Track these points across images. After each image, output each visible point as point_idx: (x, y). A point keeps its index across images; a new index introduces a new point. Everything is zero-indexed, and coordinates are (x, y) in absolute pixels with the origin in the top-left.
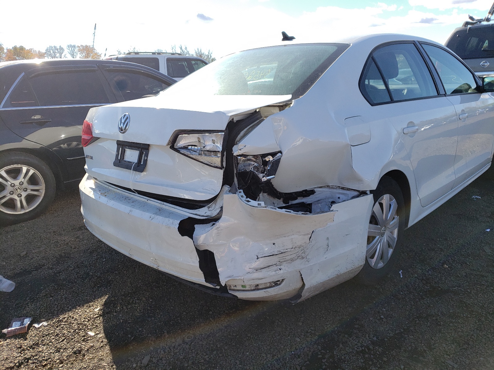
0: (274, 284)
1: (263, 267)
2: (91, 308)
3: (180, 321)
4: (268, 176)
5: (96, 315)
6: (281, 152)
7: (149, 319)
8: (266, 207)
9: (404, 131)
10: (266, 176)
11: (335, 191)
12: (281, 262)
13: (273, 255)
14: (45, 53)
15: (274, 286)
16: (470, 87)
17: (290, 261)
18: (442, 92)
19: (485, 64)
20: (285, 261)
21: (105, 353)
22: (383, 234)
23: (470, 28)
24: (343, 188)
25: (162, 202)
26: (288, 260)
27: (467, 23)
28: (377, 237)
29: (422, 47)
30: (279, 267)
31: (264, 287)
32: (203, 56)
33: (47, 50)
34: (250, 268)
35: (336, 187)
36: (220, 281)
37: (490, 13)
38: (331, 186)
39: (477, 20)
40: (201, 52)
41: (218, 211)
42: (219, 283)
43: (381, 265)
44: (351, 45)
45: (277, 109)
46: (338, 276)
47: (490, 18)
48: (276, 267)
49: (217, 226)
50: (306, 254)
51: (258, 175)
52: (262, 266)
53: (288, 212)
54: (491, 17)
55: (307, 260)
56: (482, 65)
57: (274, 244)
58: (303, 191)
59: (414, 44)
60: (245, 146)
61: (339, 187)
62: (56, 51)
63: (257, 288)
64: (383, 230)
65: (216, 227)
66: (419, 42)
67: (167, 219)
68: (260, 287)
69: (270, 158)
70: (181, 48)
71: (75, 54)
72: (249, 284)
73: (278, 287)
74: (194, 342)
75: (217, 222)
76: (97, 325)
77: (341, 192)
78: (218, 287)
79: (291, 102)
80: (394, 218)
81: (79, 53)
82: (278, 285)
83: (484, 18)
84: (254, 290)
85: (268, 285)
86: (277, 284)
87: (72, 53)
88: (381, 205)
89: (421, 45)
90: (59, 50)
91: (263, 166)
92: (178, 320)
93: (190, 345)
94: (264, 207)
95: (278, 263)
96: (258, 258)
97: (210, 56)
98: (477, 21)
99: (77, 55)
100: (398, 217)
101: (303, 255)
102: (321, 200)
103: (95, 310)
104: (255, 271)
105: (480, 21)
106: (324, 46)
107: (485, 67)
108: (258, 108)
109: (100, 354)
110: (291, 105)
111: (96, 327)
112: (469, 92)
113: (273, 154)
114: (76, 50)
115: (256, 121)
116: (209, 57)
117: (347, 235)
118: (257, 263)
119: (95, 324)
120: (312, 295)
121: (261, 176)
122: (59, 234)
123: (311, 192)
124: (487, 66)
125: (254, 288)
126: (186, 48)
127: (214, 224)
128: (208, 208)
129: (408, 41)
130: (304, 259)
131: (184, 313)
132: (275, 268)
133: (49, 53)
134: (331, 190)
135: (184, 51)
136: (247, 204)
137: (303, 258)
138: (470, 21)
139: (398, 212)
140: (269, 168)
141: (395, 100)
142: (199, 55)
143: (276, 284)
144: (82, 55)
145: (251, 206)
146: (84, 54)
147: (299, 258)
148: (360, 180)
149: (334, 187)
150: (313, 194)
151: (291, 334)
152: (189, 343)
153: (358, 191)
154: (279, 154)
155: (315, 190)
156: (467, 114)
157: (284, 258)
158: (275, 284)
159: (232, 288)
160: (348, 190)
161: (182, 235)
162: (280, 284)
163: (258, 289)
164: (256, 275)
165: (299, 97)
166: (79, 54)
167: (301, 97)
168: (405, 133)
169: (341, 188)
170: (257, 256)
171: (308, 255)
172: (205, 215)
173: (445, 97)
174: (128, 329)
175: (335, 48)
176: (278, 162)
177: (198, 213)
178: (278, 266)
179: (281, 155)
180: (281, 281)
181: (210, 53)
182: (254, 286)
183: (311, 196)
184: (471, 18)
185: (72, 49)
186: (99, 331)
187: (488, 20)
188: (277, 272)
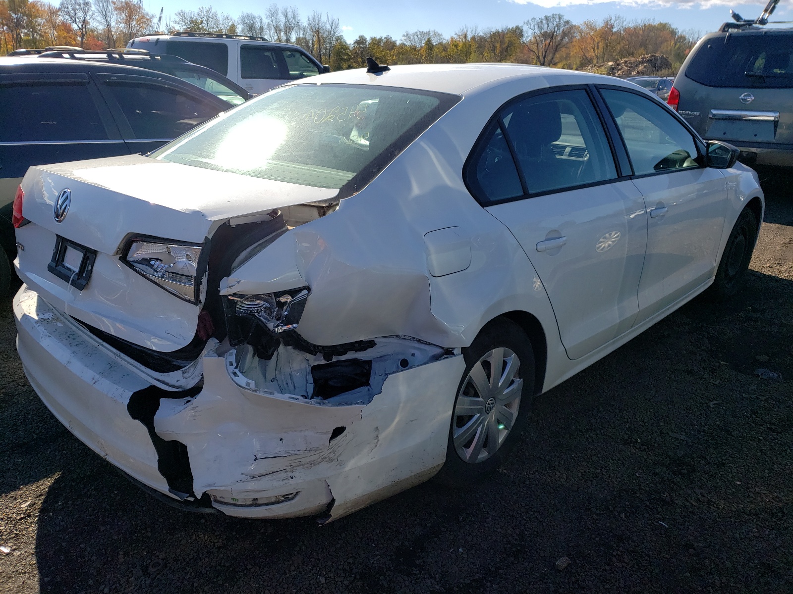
0: (283, 498)
1: (265, 474)
2: (18, 501)
3: (149, 534)
4: (286, 324)
5: (21, 514)
6: (308, 288)
7: (102, 528)
8: (255, 391)
9: (538, 247)
10: (282, 324)
11: (407, 343)
12: (294, 467)
13: (279, 457)
14: (60, 9)
15: (283, 501)
16: (689, 156)
17: (308, 465)
18: (626, 172)
19: (748, 97)
20: (300, 465)
21: (16, 586)
22: (489, 409)
23: (730, 35)
24: (419, 341)
25: (118, 352)
26: (305, 464)
27: (728, 25)
28: (477, 416)
29: (601, 96)
30: (291, 474)
31: (266, 502)
32: (322, 32)
33: (62, 4)
34: (242, 474)
35: (409, 338)
36: (194, 490)
37: (766, 11)
38: (402, 335)
39: (745, 21)
40: (318, 24)
41: (197, 380)
42: (192, 494)
43: (484, 455)
44: (464, 98)
45: (315, 212)
46: (396, 484)
47: (766, 19)
48: (285, 474)
49: (194, 405)
50: (337, 455)
51: (267, 325)
52: (262, 472)
53: (294, 398)
54: (768, 17)
55: (339, 464)
56: (742, 99)
57: (281, 440)
58: (356, 342)
59: (586, 90)
60: (239, 282)
61: (414, 338)
62: (78, 7)
63: (255, 503)
64: (489, 404)
65: (192, 406)
66: (596, 86)
67: (116, 386)
68: (260, 502)
69: (287, 299)
70: (286, 17)
71: (108, 14)
72: (241, 498)
73: (289, 503)
74: (161, 574)
75: (194, 397)
76: (17, 534)
77: (418, 346)
78: (192, 499)
79: (337, 202)
80: (512, 382)
81: (116, 12)
82: (289, 500)
83: (756, 19)
84: (250, 506)
85: (273, 500)
86: (289, 498)
87: (104, 13)
88: (486, 365)
89: (599, 92)
90: (82, 6)
91: (277, 308)
92: (147, 532)
93: (153, 579)
94: (253, 391)
95: (288, 468)
96: (256, 459)
97: (333, 32)
98: (744, 23)
99: (112, 16)
100: (522, 380)
101: (332, 455)
102: (387, 355)
103: (22, 506)
104: (249, 479)
105: (750, 23)
106: (419, 96)
107: (748, 103)
108: (281, 209)
109: (8, 586)
110: (338, 208)
111: (14, 537)
112: (685, 165)
113: (293, 293)
114: (110, 8)
115: (271, 233)
116: (330, 34)
117: (412, 421)
118: (252, 467)
119: (15, 532)
120: (350, 512)
121: (271, 326)
122: (6, 357)
123: (369, 344)
124: (749, 102)
125: (251, 503)
126: (294, 17)
127: (189, 401)
128: (183, 373)
129: (574, 85)
130: (334, 462)
131: (161, 520)
132: (283, 475)
133: (66, 10)
134: (401, 341)
135: (291, 21)
136: (233, 379)
137: (331, 460)
138: (733, 21)
139: (521, 372)
140: (286, 313)
141: (531, 192)
142: (315, 30)
143: (287, 498)
144: (120, 18)
145: (237, 384)
146: (124, 16)
147: (325, 460)
148: (443, 332)
149: (406, 337)
150: (372, 347)
151: (315, 568)
152: (153, 576)
153: (442, 348)
154: (305, 292)
155: (376, 340)
156: (666, 209)
157: (298, 460)
158: (285, 498)
159: (219, 499)
160: (426, 344)
161: (134, 418)
162: (293, 498)
163: (257, 505)
164: (253, 485)
165: (353, 194)
166: (115, 15)
167: (355, 194)
168: (539, 250)
169: (417, 340)
170: (255, 456)
171: (340, 455)
172: (177, 384)
173: (630, 181)
174: (64, 544)
175: (436, 102)
176: (302, 303)
177: (167, 380)
178: (288, 473)
179: (307, 292)
180: (294, 494)
181: (334, 27)
182: (251, 500)
183: (369, 350)
184: (736, 17)
185: (104, 4)
186: (18, 544)
187: (763, 22)
188: (286, 481)
